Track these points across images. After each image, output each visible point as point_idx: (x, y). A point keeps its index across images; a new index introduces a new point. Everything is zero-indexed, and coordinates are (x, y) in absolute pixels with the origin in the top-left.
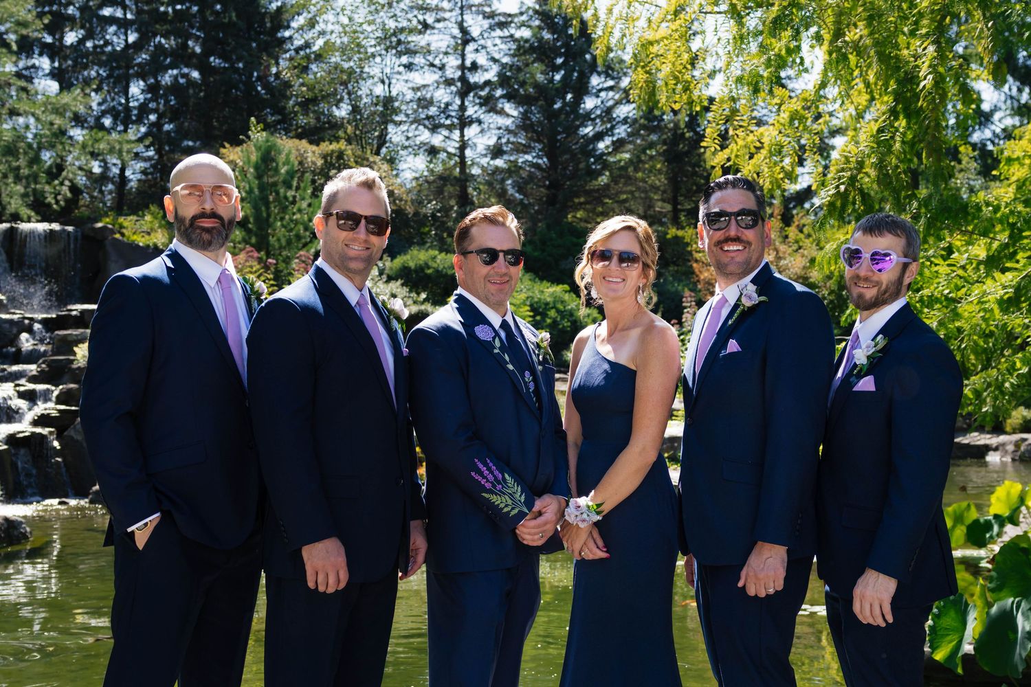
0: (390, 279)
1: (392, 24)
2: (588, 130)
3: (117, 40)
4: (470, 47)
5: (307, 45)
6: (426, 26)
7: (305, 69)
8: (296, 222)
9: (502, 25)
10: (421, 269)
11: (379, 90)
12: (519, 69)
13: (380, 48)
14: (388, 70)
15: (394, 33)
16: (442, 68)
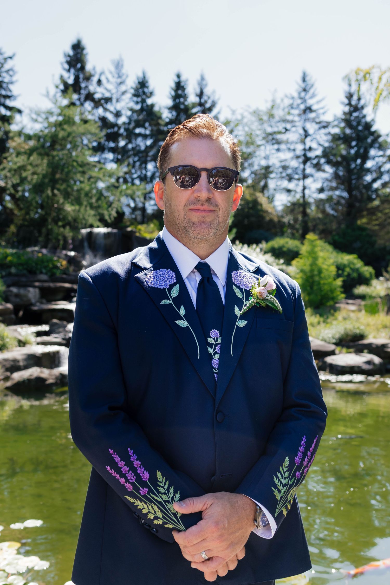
0: (265, 253)
1: (269, 130)
2: (368, 178)
3: (143, 144)
4: (308, 139)
6: (287, 130)
9: (324, 127)
10: (280, 248)
11: (264, 163)
12: (333, 149)
13: (263, 142)
14: (268, 153)
15: (270, 134)
16: (294, 150)
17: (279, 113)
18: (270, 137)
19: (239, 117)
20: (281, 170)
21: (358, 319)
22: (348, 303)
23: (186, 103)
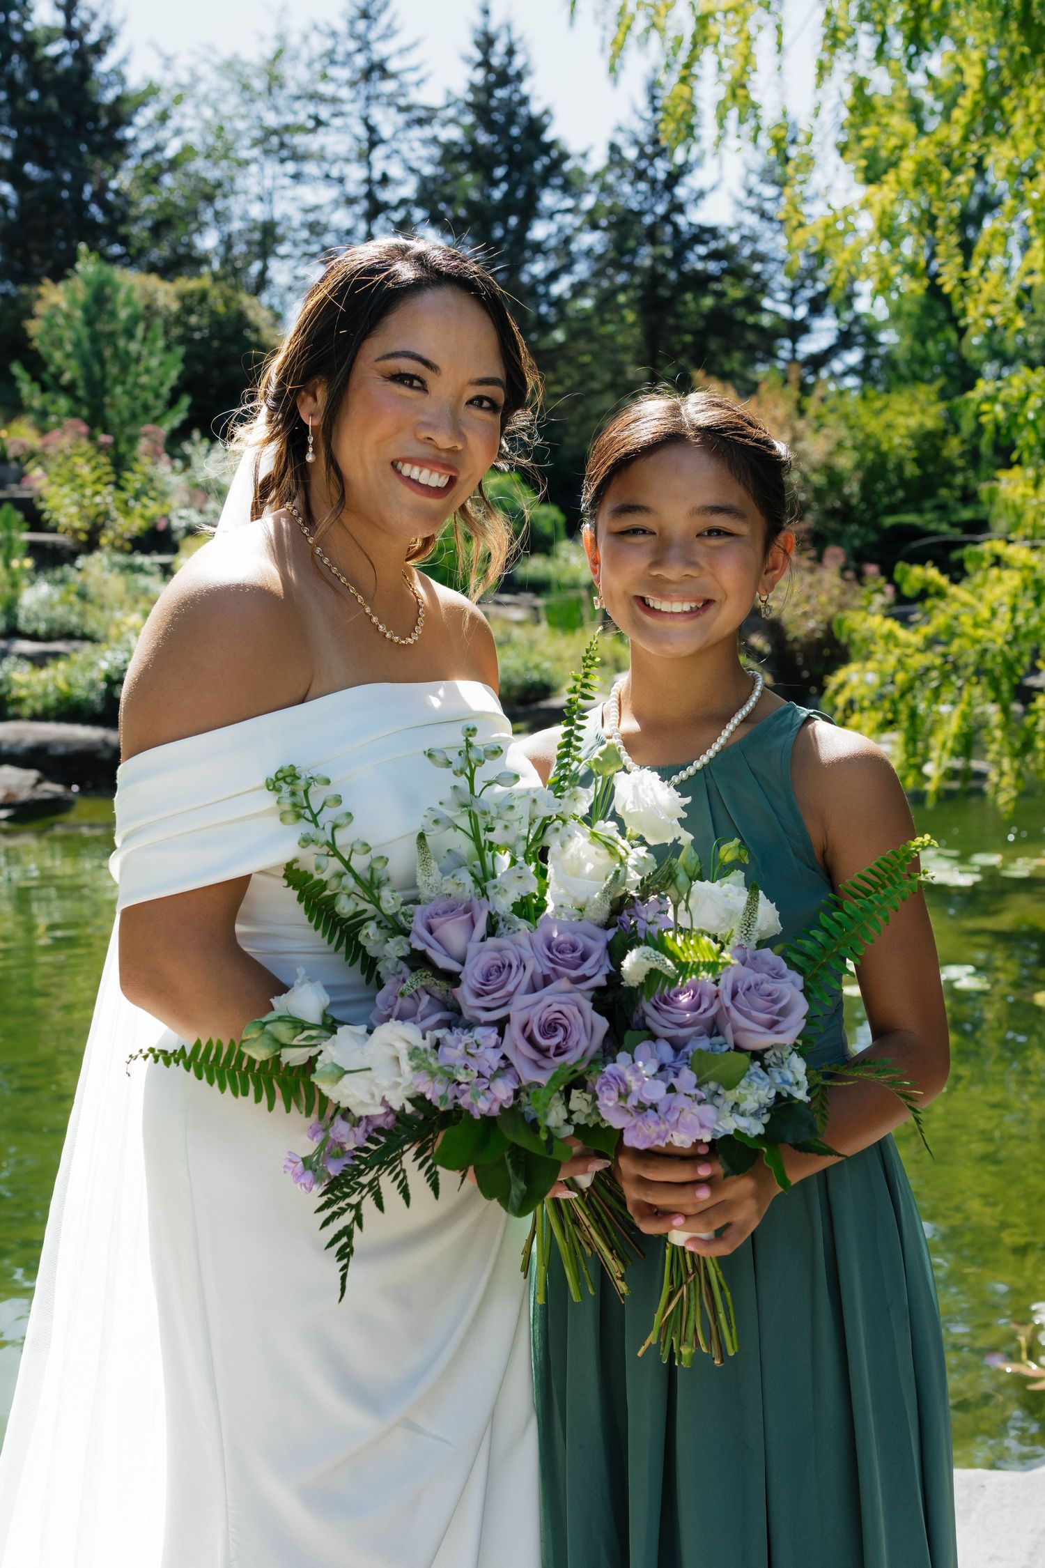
1: (272, 120)
2: (538, 268)
4: (378, 153)
5: (158, 148)
6: (319, 123)
7: (156, 180)
8: (143, 387)
9: (421, 122)
11: (258, 212)
12: (445, 183)
13: (256, 152)
14: (268, 183)
15: (275, 132)
16: (341, 180)
17: (297, 75)
18: (275, 140)
19: (185, 78)
20: (305, 234)
21: (532, 645)
22: (498, 603)
23: (28, 26)
